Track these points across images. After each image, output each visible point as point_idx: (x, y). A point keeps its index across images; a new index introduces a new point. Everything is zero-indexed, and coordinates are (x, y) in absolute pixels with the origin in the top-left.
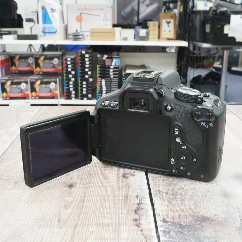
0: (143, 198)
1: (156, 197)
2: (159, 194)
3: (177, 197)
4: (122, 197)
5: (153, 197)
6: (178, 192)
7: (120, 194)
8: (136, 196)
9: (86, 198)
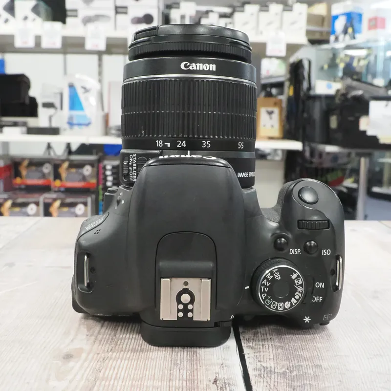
0: (229, 384)
1: (260, 382)
2: (266, 376)
3: (308, 382)
4: (181, 382)
5: (253, 383)
6: (309, 372)
7: (178, 376)
8: (212, 381)
9: (98, 383)
